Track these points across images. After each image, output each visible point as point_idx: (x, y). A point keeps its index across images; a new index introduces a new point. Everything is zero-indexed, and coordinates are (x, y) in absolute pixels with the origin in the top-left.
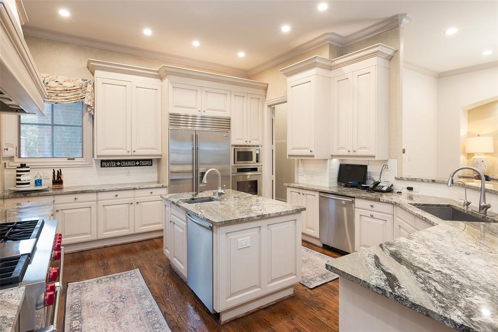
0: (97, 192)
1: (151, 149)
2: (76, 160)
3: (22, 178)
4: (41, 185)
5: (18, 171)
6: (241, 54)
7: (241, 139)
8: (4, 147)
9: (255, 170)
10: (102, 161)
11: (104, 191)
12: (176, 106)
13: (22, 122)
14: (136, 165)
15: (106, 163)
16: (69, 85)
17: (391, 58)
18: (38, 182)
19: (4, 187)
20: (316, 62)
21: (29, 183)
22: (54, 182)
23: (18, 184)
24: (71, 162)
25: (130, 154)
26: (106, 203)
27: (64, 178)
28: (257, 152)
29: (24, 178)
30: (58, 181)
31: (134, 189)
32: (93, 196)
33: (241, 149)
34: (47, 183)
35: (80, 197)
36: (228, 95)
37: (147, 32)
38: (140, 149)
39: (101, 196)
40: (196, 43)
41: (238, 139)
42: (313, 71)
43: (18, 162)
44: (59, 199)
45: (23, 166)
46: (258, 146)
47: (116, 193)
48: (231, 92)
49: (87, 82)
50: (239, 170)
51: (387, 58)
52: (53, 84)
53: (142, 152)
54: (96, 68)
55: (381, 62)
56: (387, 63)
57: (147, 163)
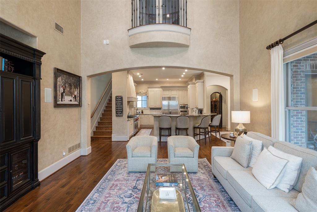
6: (180, 79)
7: (182, 103)
9: (186, 111)
15: (151, 109)
16: (144, 92)
17: (204, 82)
18: (139, 112)
24: (145, 109)
25: (155, 107)
27: (144, 112)
28: (187, 106)
29: (138, 111)
30: (142, 112)
32: (147, 116)
33: (182, 105)
34: (141, 113)
35: (145, 115)
37: (157, 79)
39: (149, 116)
40: (168, 79)
42: (189, 86)
43: (136, 108)
44: (142, 116)
46: (187, 104)
48: (178, 90)
49: (148, 91)
50: (181, 111)
51: (202, 82)
52: (142, 92)
53: (158, 106)
54: (148, 88)
55: (200, 83)
56: (202, 84)
57: (160, 109)
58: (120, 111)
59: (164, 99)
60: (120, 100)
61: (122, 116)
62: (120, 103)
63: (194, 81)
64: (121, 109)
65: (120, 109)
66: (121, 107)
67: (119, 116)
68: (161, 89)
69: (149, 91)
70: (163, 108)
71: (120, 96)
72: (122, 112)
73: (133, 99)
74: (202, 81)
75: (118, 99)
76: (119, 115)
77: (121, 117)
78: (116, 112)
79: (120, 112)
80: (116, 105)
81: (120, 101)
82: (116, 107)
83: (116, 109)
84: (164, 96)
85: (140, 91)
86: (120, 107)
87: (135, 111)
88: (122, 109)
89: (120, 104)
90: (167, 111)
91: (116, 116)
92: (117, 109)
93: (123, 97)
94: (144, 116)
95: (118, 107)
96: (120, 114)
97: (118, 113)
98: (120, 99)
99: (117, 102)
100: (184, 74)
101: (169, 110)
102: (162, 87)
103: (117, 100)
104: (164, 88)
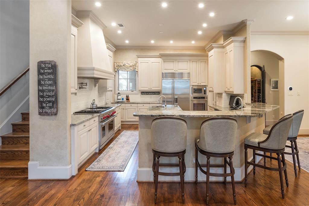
0: (137, 103)
1: (157, 87)
2: (134, 91)
3: (118, 97)
4: (123, 100)
5: (118, 95)
6: (193, 42)
7: (196, 83)
8: (108, 88)
9: (204, 98)
10: (142, 92)
11: (139, 103)
12: (165, 69)
13: (120, 78)
14: (153, 94)
15: (143, 93)
16: (131, 64)
17: (244, 41)
18: (123, 99)
19: (114, 100)
20: (213, 47)
21: (120, 99)
22: (127, 99)
23: (118, 99)
24: (132, 92)
25: (150, 89)
26: (140, 108)
27: (130, 98)
28: (205, 89)
30: (128, 99)
31: (149, 103)
32: (136, 105)
33: (196, 87)
34: (125, 100)
35: (132, 105)
36: (189, 62)
37: (153, 42)
38: (153, 87)
39: (138, 105)
40: (172, 42)
41: (194, 83)
42: (213, 51)
43: (117, 92)
44: (127, 105)
45: (119, 93)
46: (205, 86)
47: (143, 104)
48: (190, 60)
49: (137, 62)
50: (194, 98)
51: (241, 42)
52: (127, 65)
53: (154, 89)
54: (138, 57)
55: (237, 44)
56: (242, 44)
57: (158, 93)
58: (50, 102)
59: (165, 76)
60: (49, 71)
61: (56, 114)
62: (49, 79)
63: (221, 41)
64: (52, 96)
65: (49, 96)
66: (53, 91)
67: (47, 114)
68: (159, 60)
69: (139, 62)
70: (163, 92)
71: (50, 62)
72: (54, 103)
73: (95, 72)
74: (241, 38)
75: (43, 69)
76: (46, 112)
77: (53, 117)
78: (40, 103)
79: (51, 104)
80: (39, 84)
81: (49, 74)
82: (39, 91)
83: (40, 96)
84: (164, 71)
85: (125, 62)
86: (49, 91)
87: (116, 96)
88: (56, 96)
89: (50, 82)
90: (170, 96)
91: (40, 114)
92: (42, 97)
93: (57, 64)
94: (129, 105)
95: (43, 91)
96: (50, 107)
97: (44, 105)
98: (49, 68)
99: (41, 77)
100: (205, 25)
101: (173, 94)
102: (162, 56)
103: (42, 71)
104: (166, 57)
